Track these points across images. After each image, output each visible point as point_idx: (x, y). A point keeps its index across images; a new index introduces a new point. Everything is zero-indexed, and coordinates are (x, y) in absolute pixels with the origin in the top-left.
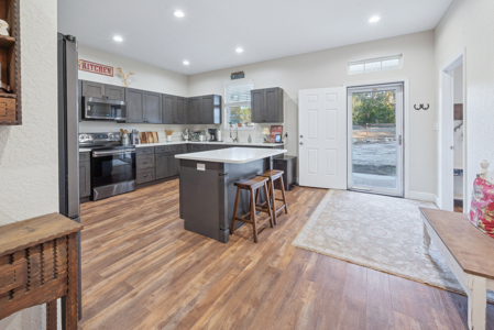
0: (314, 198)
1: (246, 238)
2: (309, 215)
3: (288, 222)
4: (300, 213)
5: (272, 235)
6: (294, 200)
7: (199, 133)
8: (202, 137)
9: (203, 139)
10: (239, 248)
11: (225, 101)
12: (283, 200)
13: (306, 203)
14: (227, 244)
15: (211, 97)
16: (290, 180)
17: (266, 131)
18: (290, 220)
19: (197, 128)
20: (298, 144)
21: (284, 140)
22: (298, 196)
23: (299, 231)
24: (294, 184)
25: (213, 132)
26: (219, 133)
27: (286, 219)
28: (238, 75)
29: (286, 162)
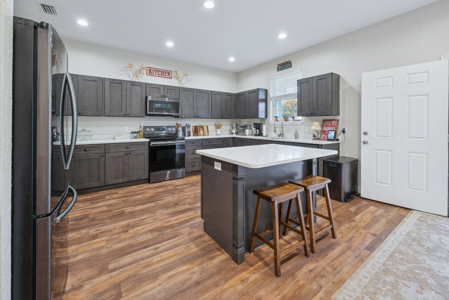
0: (383, 221)
1: (266, 264)
2: (371, 248)
3: (334, 253)
4: (356, 243)
6: (350, 218)
7: (245, 127)
8: (247, 131)
9: (248, 134)
10: (253, 277)
11: (271, 94)
12: (329, 218)
13: (368, 226)
14: (240, 267)
15: (256, 91)
17: (316, 126)
18: (338, 250)
20: (360, 143)
21: (340, 137)
22: (356, 213)
23: (350, 274)
24: (354, 194)
25: (258, 127)
26: (264, 127)
27: (331, 247)
28: (285, 65)
29: (340, 165)
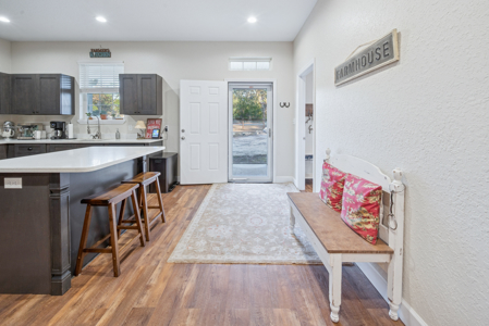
0: (196, 196)
1: (102, 274)
2: (190, 218)
3: (165, 233)
4: (180, 218)
5: (143, 257)
6: (174, 203)
7: (34, 127)
8: (38, 134)
10: (88, 294)
11: (80, 84)
12: (160, 207)
13: (187, 203)
15: (57, 78)
16: (169, 179)
17: (141, 125)
18: (168, 229)
19: (31, 120)
20: (180, 139)
21: (163, 135)
22: (178, 198)
23: (177, 241)
24: (175, 183)
25: (60, 127)
27: (162, 230)
28: (101, 52)
29: (164, 160)
